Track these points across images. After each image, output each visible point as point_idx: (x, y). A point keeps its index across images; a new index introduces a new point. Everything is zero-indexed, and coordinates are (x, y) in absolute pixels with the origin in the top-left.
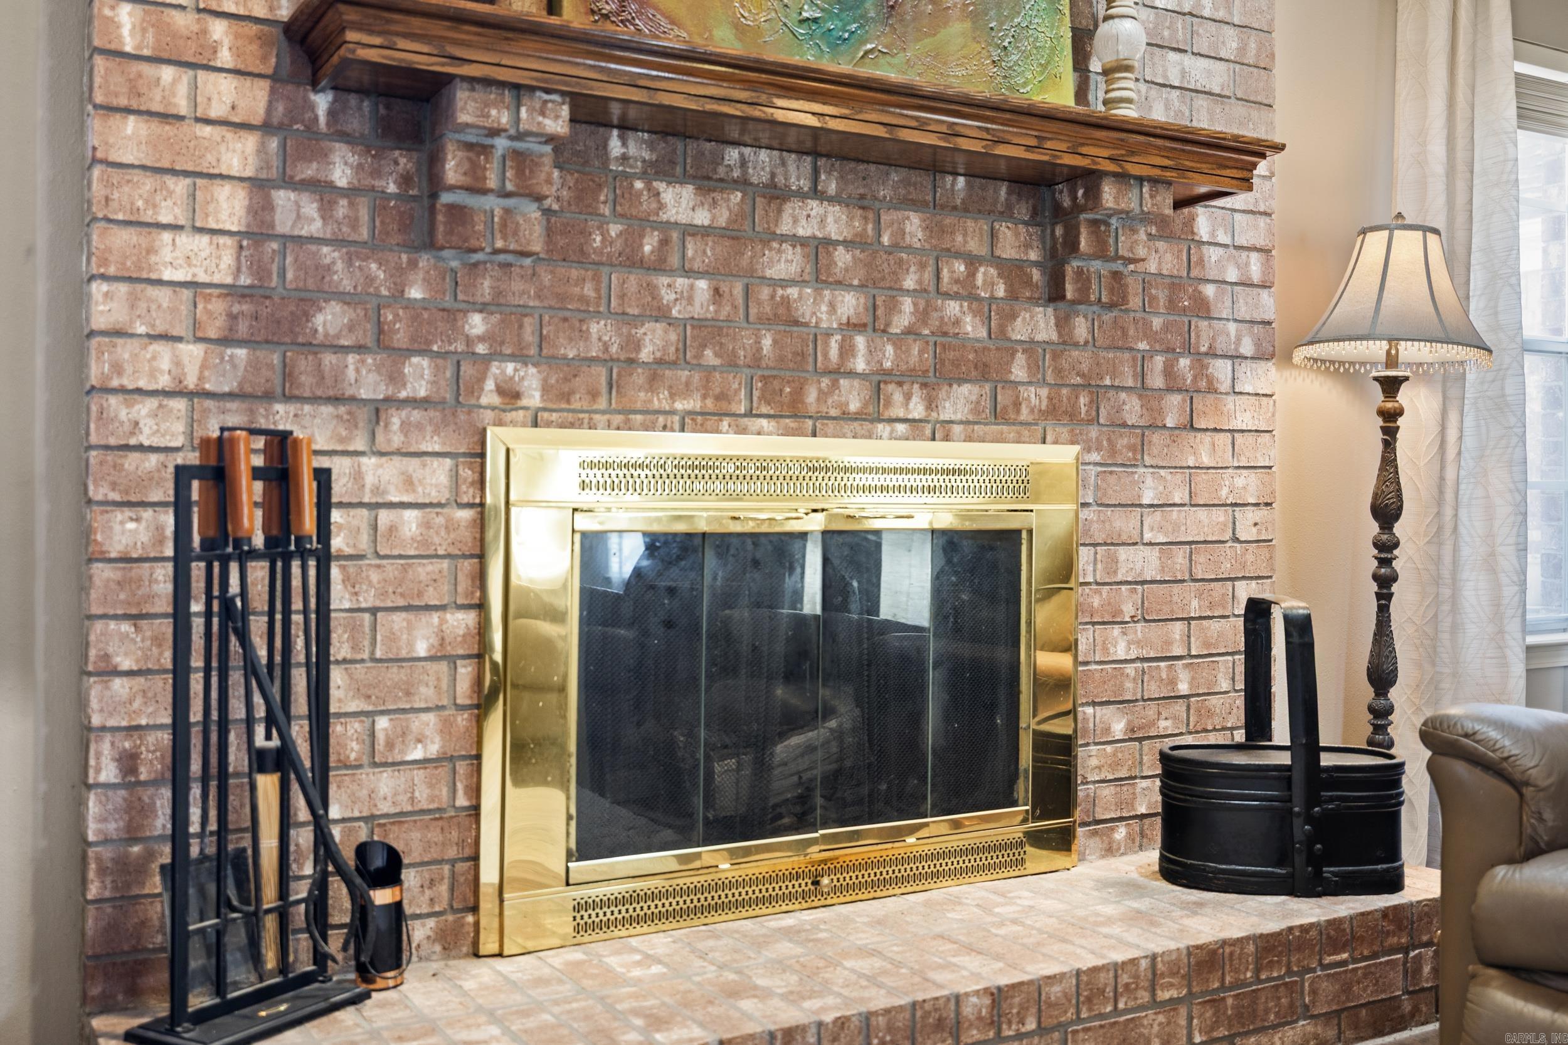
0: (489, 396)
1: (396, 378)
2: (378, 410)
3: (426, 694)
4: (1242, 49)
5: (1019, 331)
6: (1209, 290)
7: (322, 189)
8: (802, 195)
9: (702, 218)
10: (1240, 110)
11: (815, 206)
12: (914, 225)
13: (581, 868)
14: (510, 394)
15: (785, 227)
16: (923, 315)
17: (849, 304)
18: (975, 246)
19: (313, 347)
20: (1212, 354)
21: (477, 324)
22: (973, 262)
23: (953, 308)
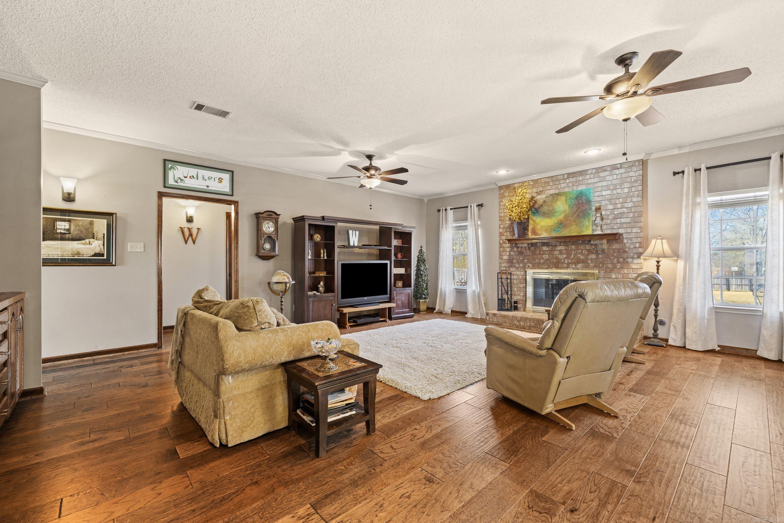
0: (527, 266)
1: (519, 265)
2: (518, 268)
3: (522, 290)
4: (634, 215)
5: (590, 257)
6: (627, 249)
7: (514, 251)
8: (559, 246)
9: (547, 249)
10: (634, 224)
11: (560, 247)
12: (573, 247)
13: (533, 307)
14: (529, 266)
15: (557, 249)
16: (575, 256)
17: (565, 256)
18: (582, 248)
19: (513, 263)
20: (627, 258)
21: (526, 261)
22: (582, 250)
23: (579, 255)
